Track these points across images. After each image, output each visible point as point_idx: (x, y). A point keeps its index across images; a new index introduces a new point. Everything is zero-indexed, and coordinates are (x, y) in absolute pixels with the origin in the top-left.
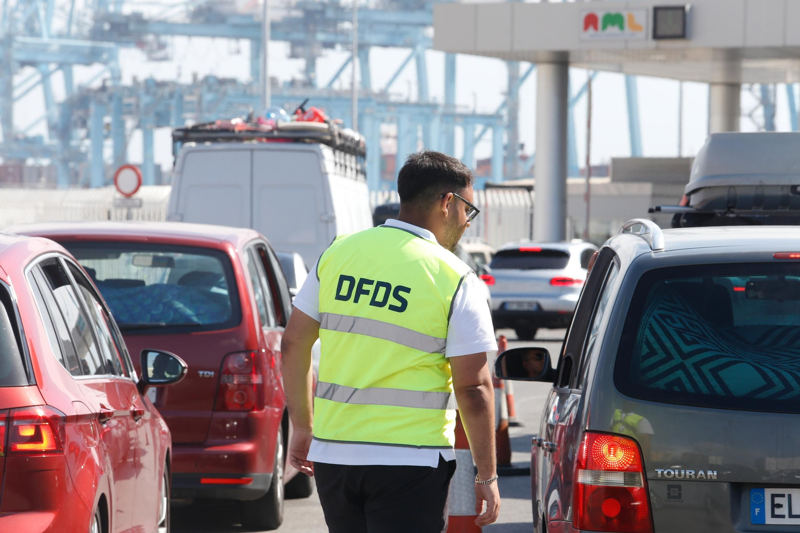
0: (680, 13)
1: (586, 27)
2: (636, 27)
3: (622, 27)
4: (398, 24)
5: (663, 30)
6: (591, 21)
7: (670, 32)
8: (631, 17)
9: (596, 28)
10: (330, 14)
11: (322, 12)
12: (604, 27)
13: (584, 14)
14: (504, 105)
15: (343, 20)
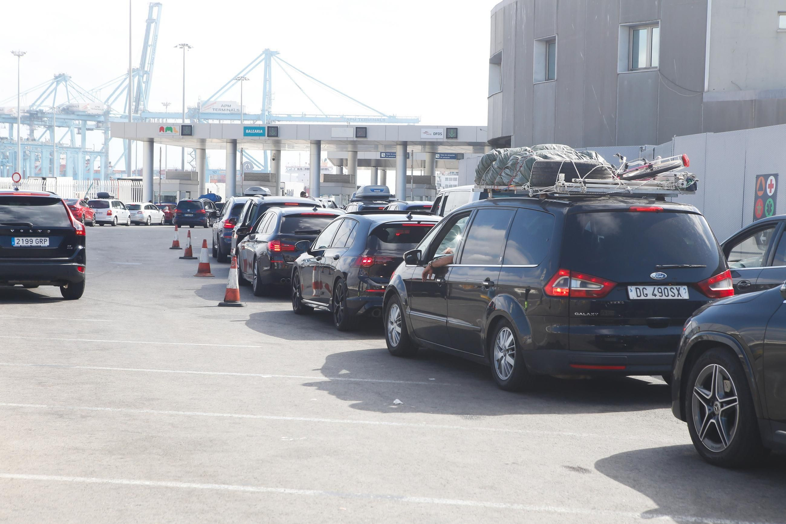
0: (190, 127)
1: (160, 131)
2: (177, 132)
3: (172, 132)
4: (64, 119)
5: (184, 133)
6: (162, 129)
7: (186, 133)
8: (175, 128)
9: (163, 131)
10: (39, 115)
11: (37, 114)
12: (166, 131)
13: (160, 127)
14: (103, 148)
15: (44, 117)
